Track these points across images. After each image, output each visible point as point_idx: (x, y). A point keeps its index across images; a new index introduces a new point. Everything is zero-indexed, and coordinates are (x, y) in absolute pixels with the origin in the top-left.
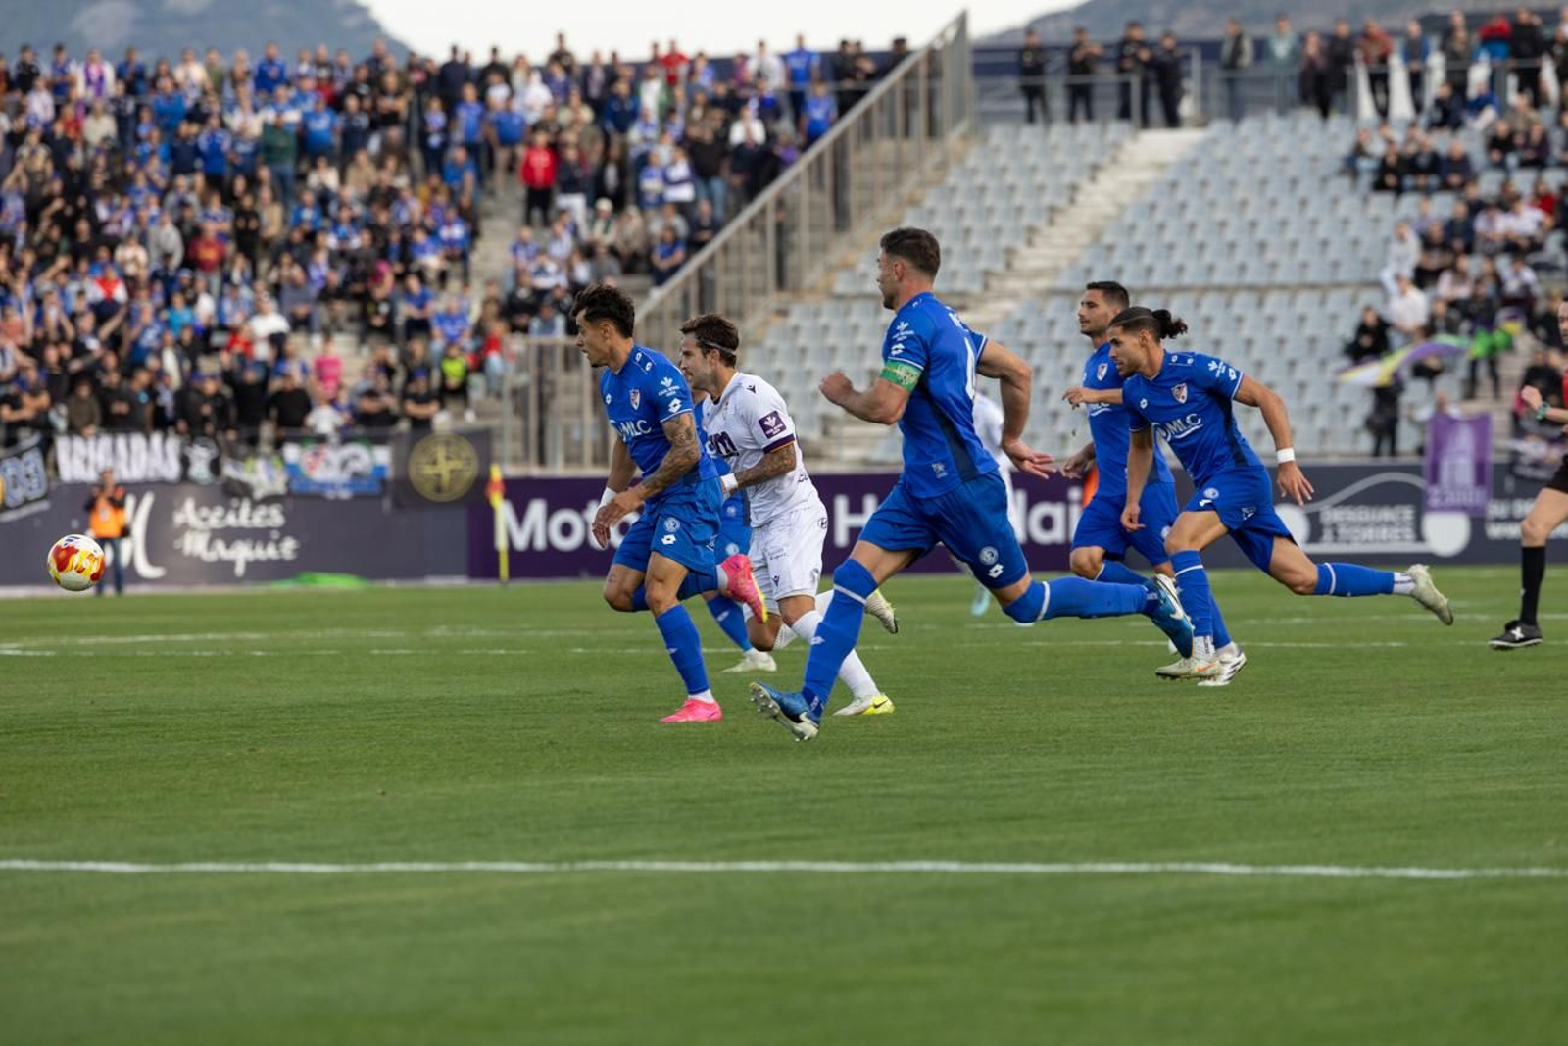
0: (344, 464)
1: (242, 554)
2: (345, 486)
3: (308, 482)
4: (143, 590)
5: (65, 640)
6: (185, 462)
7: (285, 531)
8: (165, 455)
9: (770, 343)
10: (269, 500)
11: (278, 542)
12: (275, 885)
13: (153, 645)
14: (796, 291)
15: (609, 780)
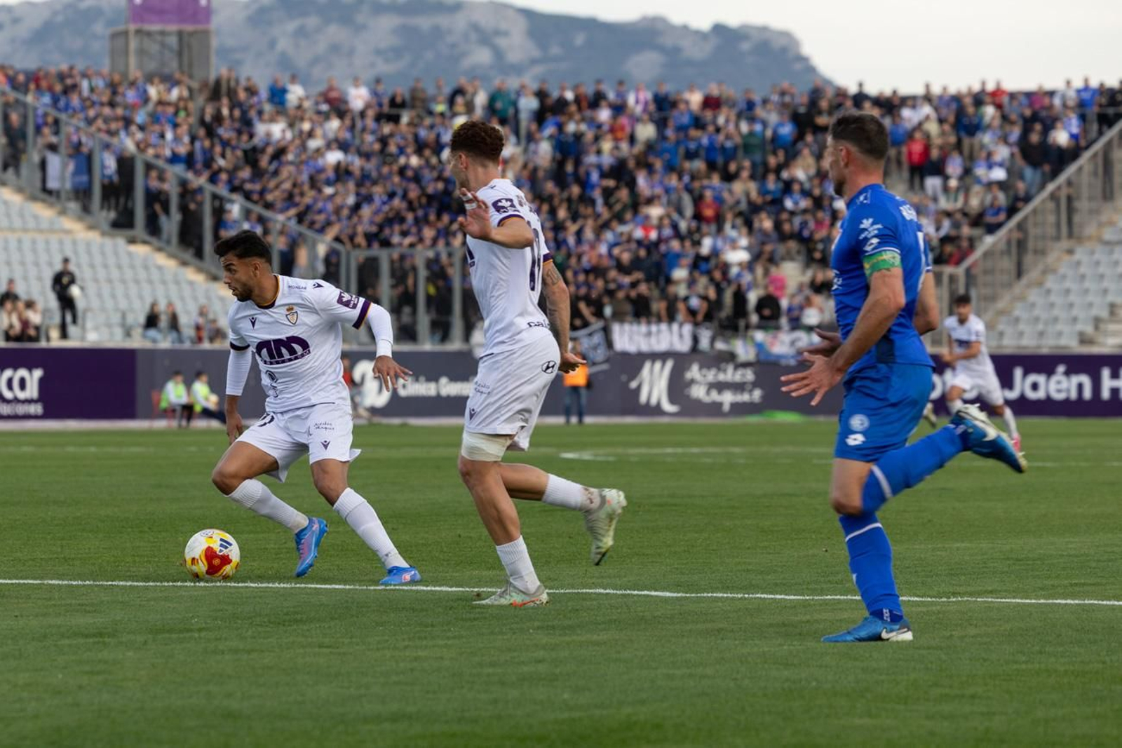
0: (793, 343)
1: (728, 398)
2: (793, 357)
3: (769, 354)
4: (665, 420)
5: (620, 450)
6: (696, 340)
7: (755, 385)
8: (681, 336)
9: (1062, 270)
10: (745, 365)
11: (751, 391)
12: (762, 607)
13: (675, 455)
14: (1080, 240)
15: (968, 545)
